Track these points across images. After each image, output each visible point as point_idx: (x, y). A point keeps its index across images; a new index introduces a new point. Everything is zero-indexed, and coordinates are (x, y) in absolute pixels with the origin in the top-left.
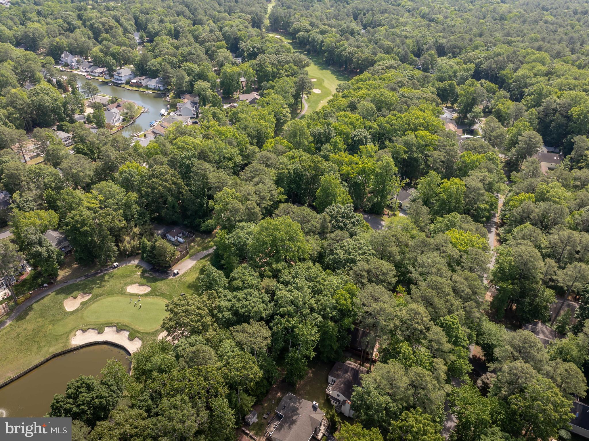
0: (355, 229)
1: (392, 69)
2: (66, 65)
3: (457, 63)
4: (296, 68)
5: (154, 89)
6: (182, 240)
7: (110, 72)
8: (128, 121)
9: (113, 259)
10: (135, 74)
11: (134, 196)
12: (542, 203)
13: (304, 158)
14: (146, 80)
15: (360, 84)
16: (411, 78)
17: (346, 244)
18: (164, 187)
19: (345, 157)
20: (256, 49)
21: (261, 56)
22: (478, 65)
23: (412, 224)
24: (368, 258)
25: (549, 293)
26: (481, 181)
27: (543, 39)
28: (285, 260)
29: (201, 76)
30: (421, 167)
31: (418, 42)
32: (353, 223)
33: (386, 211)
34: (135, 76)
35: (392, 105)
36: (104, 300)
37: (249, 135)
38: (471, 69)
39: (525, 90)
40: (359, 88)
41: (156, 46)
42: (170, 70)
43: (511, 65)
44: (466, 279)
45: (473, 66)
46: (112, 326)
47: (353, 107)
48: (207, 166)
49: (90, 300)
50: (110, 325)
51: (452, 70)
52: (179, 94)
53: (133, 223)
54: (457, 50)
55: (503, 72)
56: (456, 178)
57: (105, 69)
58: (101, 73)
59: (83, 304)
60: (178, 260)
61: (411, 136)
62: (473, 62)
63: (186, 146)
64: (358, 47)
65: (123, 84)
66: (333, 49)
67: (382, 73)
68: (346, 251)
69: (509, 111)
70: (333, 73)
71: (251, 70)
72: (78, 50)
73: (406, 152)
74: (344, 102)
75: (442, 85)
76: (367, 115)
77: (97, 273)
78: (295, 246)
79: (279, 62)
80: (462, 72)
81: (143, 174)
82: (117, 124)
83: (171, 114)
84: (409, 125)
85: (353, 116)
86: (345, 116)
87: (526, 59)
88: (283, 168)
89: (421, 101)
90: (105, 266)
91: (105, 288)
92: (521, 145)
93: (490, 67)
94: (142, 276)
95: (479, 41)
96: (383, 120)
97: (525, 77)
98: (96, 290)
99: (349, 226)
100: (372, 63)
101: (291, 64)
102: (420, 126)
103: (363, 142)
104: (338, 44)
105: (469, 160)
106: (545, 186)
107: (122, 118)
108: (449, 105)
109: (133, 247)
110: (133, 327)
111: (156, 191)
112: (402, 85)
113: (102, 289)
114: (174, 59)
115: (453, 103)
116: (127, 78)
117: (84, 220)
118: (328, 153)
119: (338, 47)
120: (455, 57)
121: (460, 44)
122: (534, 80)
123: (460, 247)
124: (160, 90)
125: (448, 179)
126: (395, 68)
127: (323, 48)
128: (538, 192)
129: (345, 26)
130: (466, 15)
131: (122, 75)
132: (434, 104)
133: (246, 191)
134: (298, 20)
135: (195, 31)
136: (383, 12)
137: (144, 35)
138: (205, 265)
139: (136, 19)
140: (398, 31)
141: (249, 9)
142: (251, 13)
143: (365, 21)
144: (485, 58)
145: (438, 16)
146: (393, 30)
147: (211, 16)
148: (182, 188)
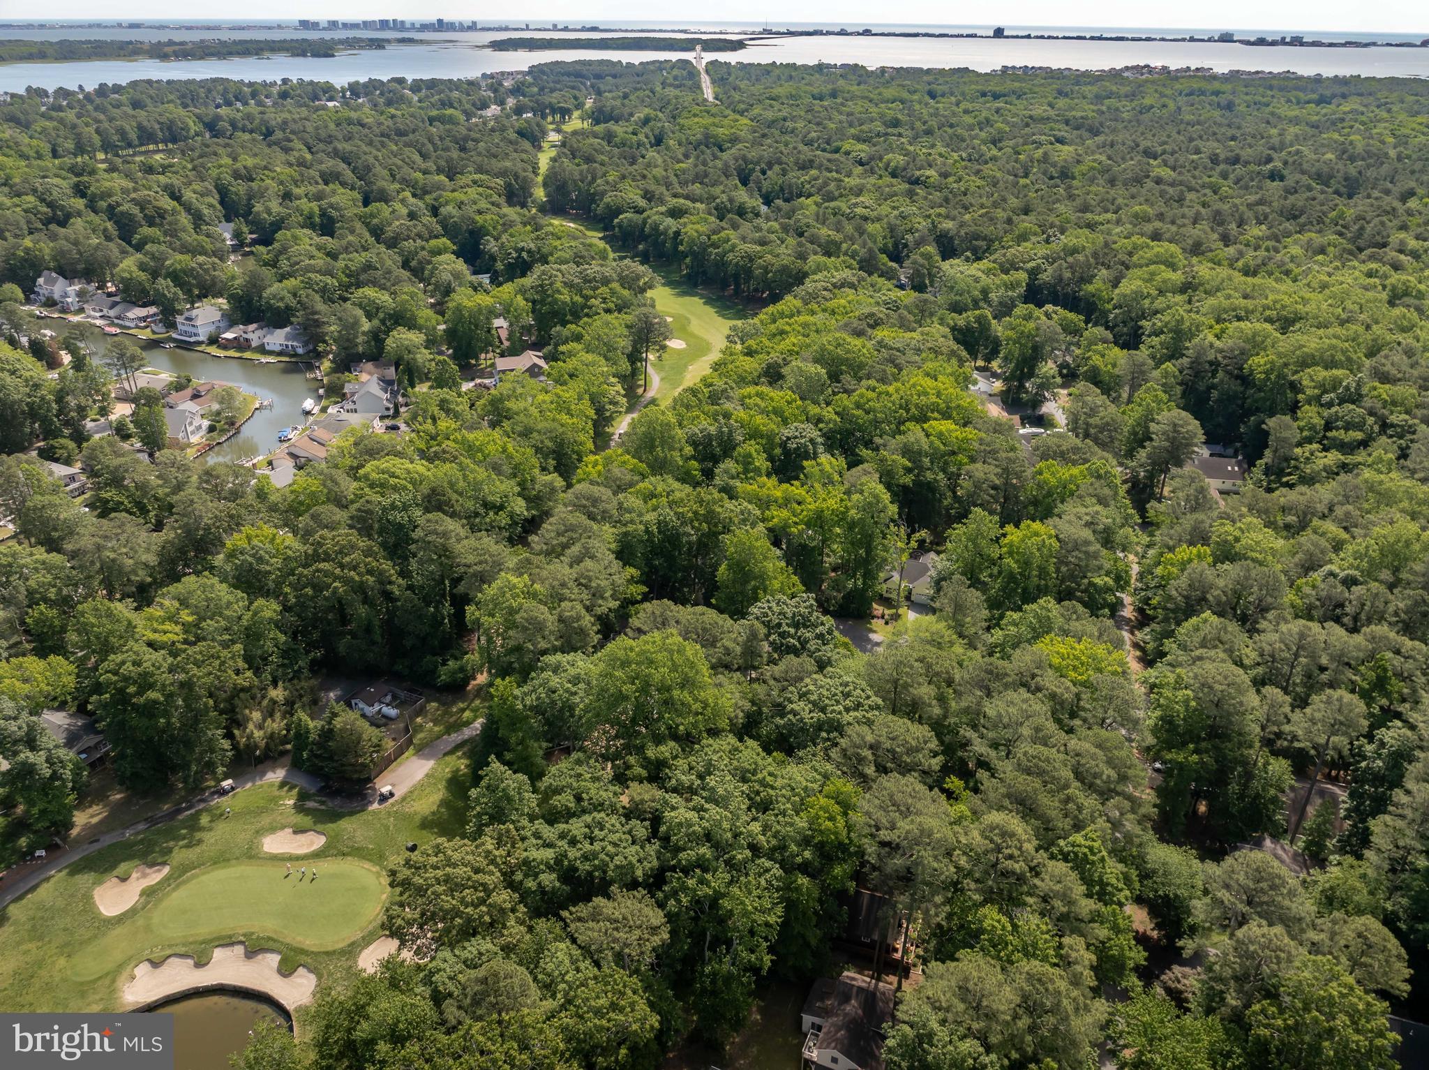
0: (827, 651)
1: (847, 290)
2: (51, 303)
3: (988, 272)
4: (626, 293)
5: (280, 354)
6: (392, 712)
7: (168, 315)
8: (223, 431)
9: (220, 770)
10: (231, 320)
11: (269, 609)
12: (1227, 566)
13: (678, 495)
14: (259, 333)
15: (781, 323)
16: (894, 306)
17: (812, 687)
18: (346, 581)
19: (773, 488)
20: (524, 255)
21: (538, 269)
22: (1034, 273)
23: (950, 632)
24: (869, 715)
25: (1279, 767)
26: (1088, 524)
27: (1161, 217)
29: (400, 318)
30: (945, 503)
31: (892, 229)
32: (821, 637)
33: (878, 609)
34: (232, 324)
35: (861, 366)
36: (204, 878)
37: (538, 450)
38: (1018, 284)
39: (1143, 323)
40: (781, 332)
41: (281, 253)
42: (320, 306)
43: (1104, 273)
44: (1101, 746)
45: (1022, 276)
46: (232, 944)
47: (773, 375)
48: (451, 525)
49: (166, 880)
50: (228, 942)
51: (978, 286)
52: (347, 362)
53: (267, 676)
54: (983, 244)
55: (1090, 288)
56: (1033, 520)
57: (153, 310)
58: (144, 319)
59: (148, 893)
60: (388, 762)
61: (914, 434)
62: (1022, 269)
63: (392, 481)
64: (763, 243)
65: (200, 343)
66: (704, 248)
67: (825, 299)
68: (814, 704)
69: (1116, 371)
70: (709, 302)
71: (520, 301)
72: (81, 266)
73: (909, 470)
74: (751, 365)
75: (961, 320)
76: (808, 392)
77: (179, 811)
78: (695, 700)
79: (585, 282)
80: (1002, 290)
81: (289, 553)
82: (194, 439)
83: (330, 410)
84: (908, 411)
85: (779, 396)
86: (759, 395)
87: (1135, 258)
88: (632, 522)
89: (924, 355)
90: (196, 791)
91: (204, 847)
92: (1158, 442)
93: (1060, 279)
94: (299, 808)
95: (1026, 223)
96: (845, 401)
97: (1139, 296)
98: (180, 855)
99: (812, 646)
100: (800, 278)
101: (615, 285)
102: (933, 411)
103: (807, 452)
104: (715, 237)
105: (1053, 481)
106: (1229, 528)
107: (206, 423)
108: (980, 363)
109: (271, 736)
110: (288, 940)
111: (327, 593)
112: (875, 322)
113: (198, 850)
114: (329, 280)
115: (988, 359)
116: (212, 329)
117: (145, 675)
118: (732, 482)
119: (714, 245)
120: (979, 259)
121: (988, 230)
122: (1160, 303)
123: (1073, 675)
124: (296, 355)
125: (1017, 526)
126: (852, 286)
127: (680, 248)
128: (1216, 542)
129: (724, 198)
130: (988, 169)
131: (198, 323)
132: (954, 361)
133: (555, 579)
134: (614, 187)
135: (372, 216)
136: (804, 166)
137: (245, 229)
138: (458, 770)
139: (223, 193)
140: (841, 205)
141: (497, 165)
142: (503, 173)
143: (766, 185)
144: (1046, 258)
145: (928, 173)
146: (832, 204)
147: (406, 182)
148: (390, 583)
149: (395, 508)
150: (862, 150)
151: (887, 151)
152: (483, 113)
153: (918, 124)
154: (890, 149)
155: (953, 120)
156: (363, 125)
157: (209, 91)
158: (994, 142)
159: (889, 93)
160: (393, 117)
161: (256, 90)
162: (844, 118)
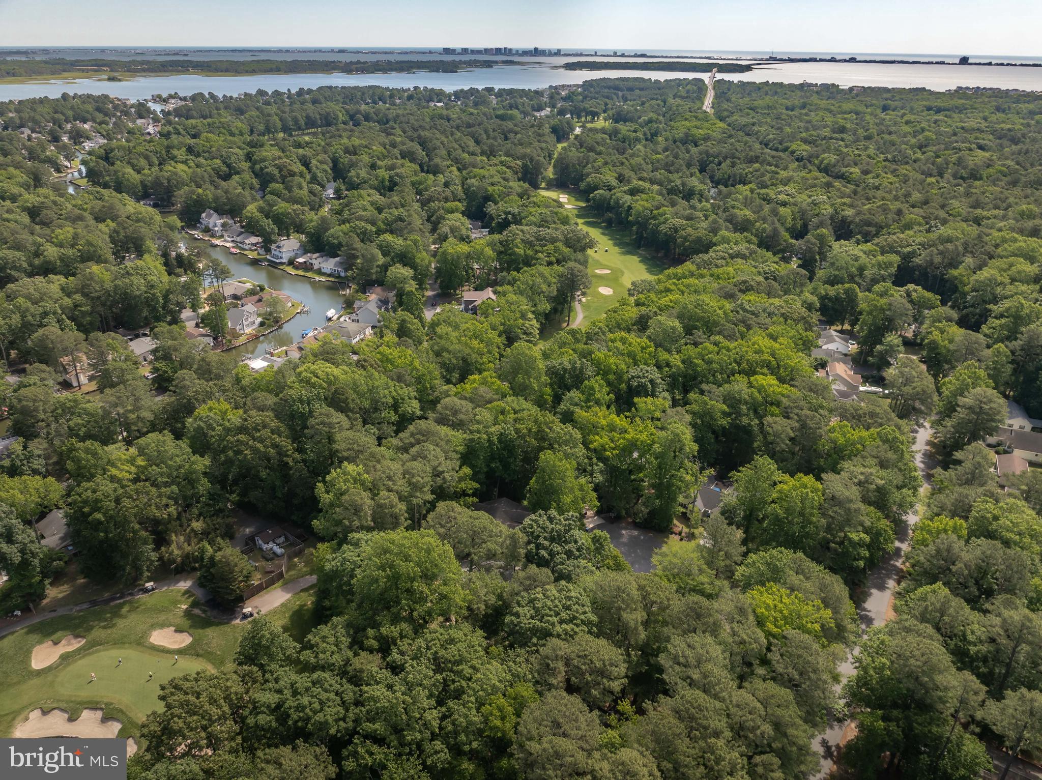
0: (569, 566)
1: (739, 260)
2: (207, 230)
3: (868, 253)
4: (567, 250)
5: (330, 275)
6: (279, 551)
7: (267, 244)
8: (270, 326)
9: (147, 574)
10: (305, 249)
11: (202, 463)
12: (981, 541)
13: (525, 414)
14: (320, 260)
15: (670, 284)
16: (771, 277)
17: (540, 596)
18: (255, 451)
19: (604, 416)
20: (510, 217)
21: (513, 227)
22: (907, 258)
23: (701, 562)
24: (577, 630)
26: (860, 483)
28: (410, 619)
29: (405, 259)
30: (756, 445)
31: (803, 213)
32: (569, 554)
33: (678, 525)
34: (305, 252)
35: (716, 324)
36: (102, 653)
37: (443, 365)
38: (891, 264)
39: (991, 306)
40: (668, 290)
41: (347, 205)
42: (358, 245)
43: (969, 260)
44: (765, 703)
45: (895, 259)
46: (96, 709)
47: (642, 324)
48: (338, 418)
49: (79, 650)
50: (93, 706)
51: (856, 264)
52: (365, 286)
53: (195, 511)
54: (873, 229)
55: (955, 272)
56: (806, 474)
57: (259, 239)
58: (255, 244)
59: (66, 658)
60: (260, 589)
61: (740, 386)
62: (897, 253)
63: (314, 379)
64: (689, 218)
65: (282, 264)
66: (647, 219)
67: (717, 266)
68: (536, 611)
69: (951, 347)
70: (644, 260)
71: (489, 251)
72: (227, 208)
73: (725, 414)
74: (632, 313)
75: (832, 291)
76: (664, 342)
77: (113, 599)
78: (433, 592)
79: (538, 240)
80: (875, 270)
81: (227, 424)
82: (248, 331)
83: (342, 319)
84: (739, 364)
85: (636, 340)
86: (623, 341)
87: (1000, 249)
88: (478, 432)
89: (775, 318)
90: (133, 584)
91: (114, 630)
92: (961, 413)
93: (931, 263)
94: (188, 614)
95: (914, 215)
96: (692, 351)
97: (992, 282)
98: (98, 633)
99: (558, 559)
100: (704, 246)
101: (560, 245)
102: (762, 367)
103: (646, 391)
104: (655, 212)
105: (841, 441)
106: (990, 506)
107: (260, 320)
108: (847, 327)
109: (186, 556)
110: (131, 715)
111: (240, 457)
112: (746, 288)
113: (109, 631)
114: (369, 227)
115: (853, 325)
116: (292, 254)
117: (97, 501)
118: (572, 408)
119: (654, 218)
120: (866, 242)
121: (880, 218)
122: (1010, 289)
123: (770, 626)
124: (339, 277)
125: (792, 476)
126: (744, 257)
127: (630, 218)
128: (976, 518)
129: (679, 182)
130: (903, 170)
131: (283, 250)
132: (800, 327)
133: (384, 472)
134: (597, 171)
135: (420, 183)
136: (751, 161)
137: (343, 188)
138: (305, 605)
139: (335, 161)
140: (771, 193)
141: (521, 150)
142: (523, 157)
143: (718, 175)
144: (922, 245)
145: (852, 170)
146: (763, 191)
147: (457, 161)
148: (287, 456)
149: (301, 401)
150: (804, 149)
151: (824, 151)
152: (537, 114)
153: (860, 131)
154: (828, 150)
155: (892, 129)
156: (449, 120)
157: (364, 94)
158: (920, 148)
159: (847, 106)
160: (472, 114)
161: (394, 93)
162: (802, 124)
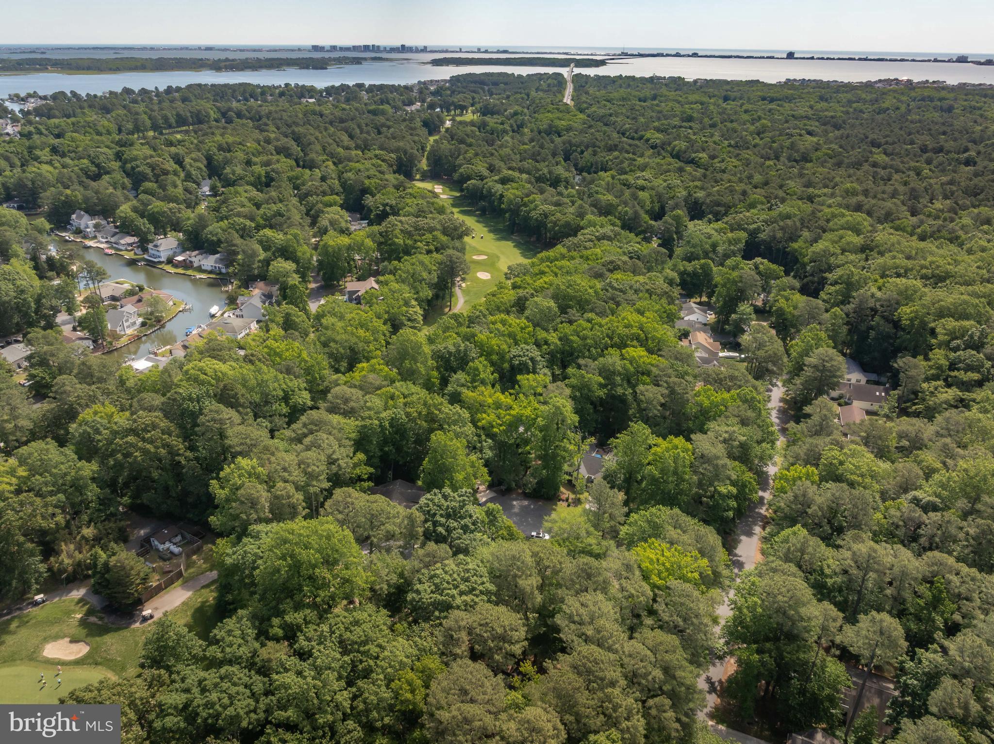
0: (465, 540)
1: (605, 242)
2: (78, 232)
3: (719, 231)
4: (444, 239)
5: (210, 272)
6: (176, 550)
7: (143, 243)
8: (152, 326)
9: (35, 587)
10: (183, 247)
11: (89, 469)
12: (830, 485)
13: (415, 398)
14: (200, 257)
15: (543, 267)
16: (635, 256)
17: (439, 571)
18: (145, 452)
19: (489, 395)
20: (388, 208)
21: (391, 218)
22: (753, 234)
23: (588, 525)
24: (477, 600)
26: (725, 441)
27: (866, 193)
29: (286, 253)
30: (631, 412)
31: (659, 196)
32: (465, 528)
33: (565, 492)
34: (184, 250)
35: (588, 302)
37: (331, 355)
38: (738, 240)
39: (827, 275)
40: (543, 273)
41: (224, 202)
42: (238, 241)
43: (806, 234)
44: (654, 651)
45: (743, 235)
47: (520, 306)
48: (229, 413)
51: (710, 241)
52: (248, 281)
53: (85, 517)
54: (722, 209)
55: (795, 245)
56: (676, 436)
57: (135, 239)
58: (131, 244)
60: (159, 590)
61: (613, 359)
62: (745, 230)
63: (203, 377)
64: (557, 204)
65: (160, 263)
66: (518, 206)
67: (586, 248)
68: (435, 585)
69: (796, 313)
70: (518, 245)
71: (369, 242)
72: (99, 208)
73: (602, 386)
74: (510, 296)
75: (690, 267)
76: (541, 321)
78: (335, 577)
79: (416, 230)
80: (726, 246)
81: (115, 427)
82: (129, 331)
83: (226, 315)
84: (611, 338)
85: (515, 321)
86: (504, 323)
87: (831, 224)
88: (370, 418)
89: (641, 295)
90: (18, 601)
91: (4, 647)
92: (808, 372)
93: (774, 237)
94: (83, 623)
95: (757, 195)
96: (567, 329)
97: (826, 253)
99: (455, 534)
100: (574, 231)
101: (438, 234)
102: (632, 340)
103: (526, 368)
104: (526, 199)
105: (706, 403)
106: (836, 453)
107: (141, 320)
108: (704, 299)
109: (79, 564)
111: (130, 460)
112: (613, 268)
114: (248, 223)
115: (710, 296)
116: (171, 253)
118: (459, 389)
119: (525, 205)
120: (717, 220)
121: (727, 199)
122: (841, 259)
123: (655, 579)
124: (220, 273)
125: (665, 439)
126: (609, 239)
127: (503, 206)
128: (824, 465)
129: (546, 171)
130: (745, 154)
131: (161, 249)
132: (664, 301)
133: (279, 464)
134: (469, 162)
135: (297, 178)
136: (611, 149)
137: (219, 185)
138: (207, 601)
139: (209, 159)
140: (630, 178)
141: (394, 144)
142: (396, 150)
143: (582, 163)
144: (765, 221)
145: (701, 155)
146: (623, 177)
147: (332, 155)
148: (179, 455)
149: (191, 399)
150: (657, 137)
151: (675, 139)
152: (408, 109)
153: (706, 120)
154: (678, 138)
155: (732, 118)
156: (321, 116)
157: (234, 91)
158: (758, 134)
159: (693, 97)
160: (344, 109)
161: (264, 91)
162: (654, 114)
